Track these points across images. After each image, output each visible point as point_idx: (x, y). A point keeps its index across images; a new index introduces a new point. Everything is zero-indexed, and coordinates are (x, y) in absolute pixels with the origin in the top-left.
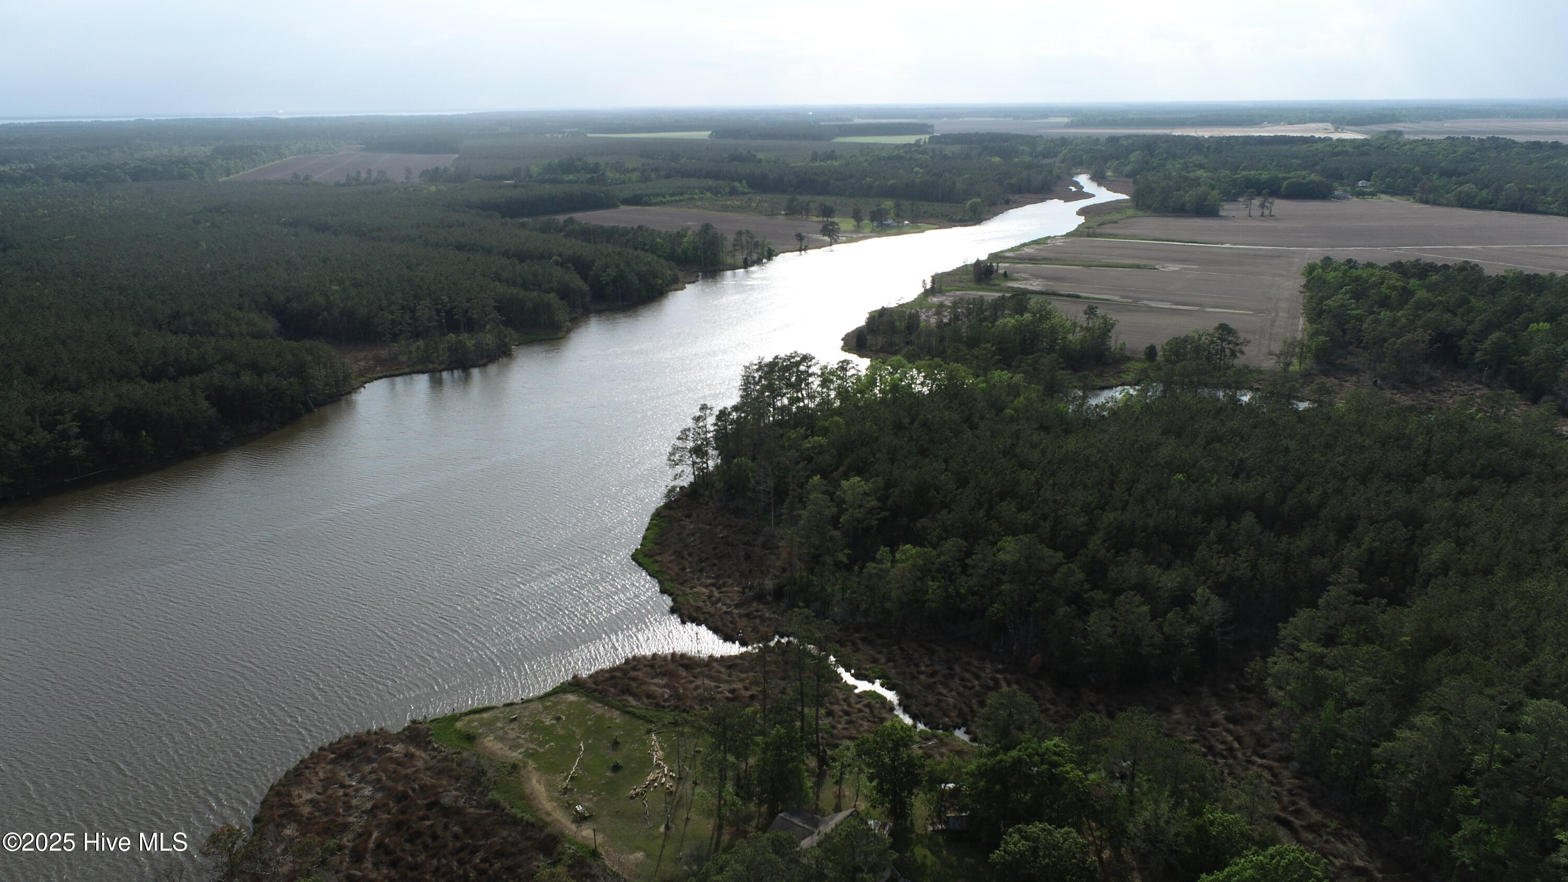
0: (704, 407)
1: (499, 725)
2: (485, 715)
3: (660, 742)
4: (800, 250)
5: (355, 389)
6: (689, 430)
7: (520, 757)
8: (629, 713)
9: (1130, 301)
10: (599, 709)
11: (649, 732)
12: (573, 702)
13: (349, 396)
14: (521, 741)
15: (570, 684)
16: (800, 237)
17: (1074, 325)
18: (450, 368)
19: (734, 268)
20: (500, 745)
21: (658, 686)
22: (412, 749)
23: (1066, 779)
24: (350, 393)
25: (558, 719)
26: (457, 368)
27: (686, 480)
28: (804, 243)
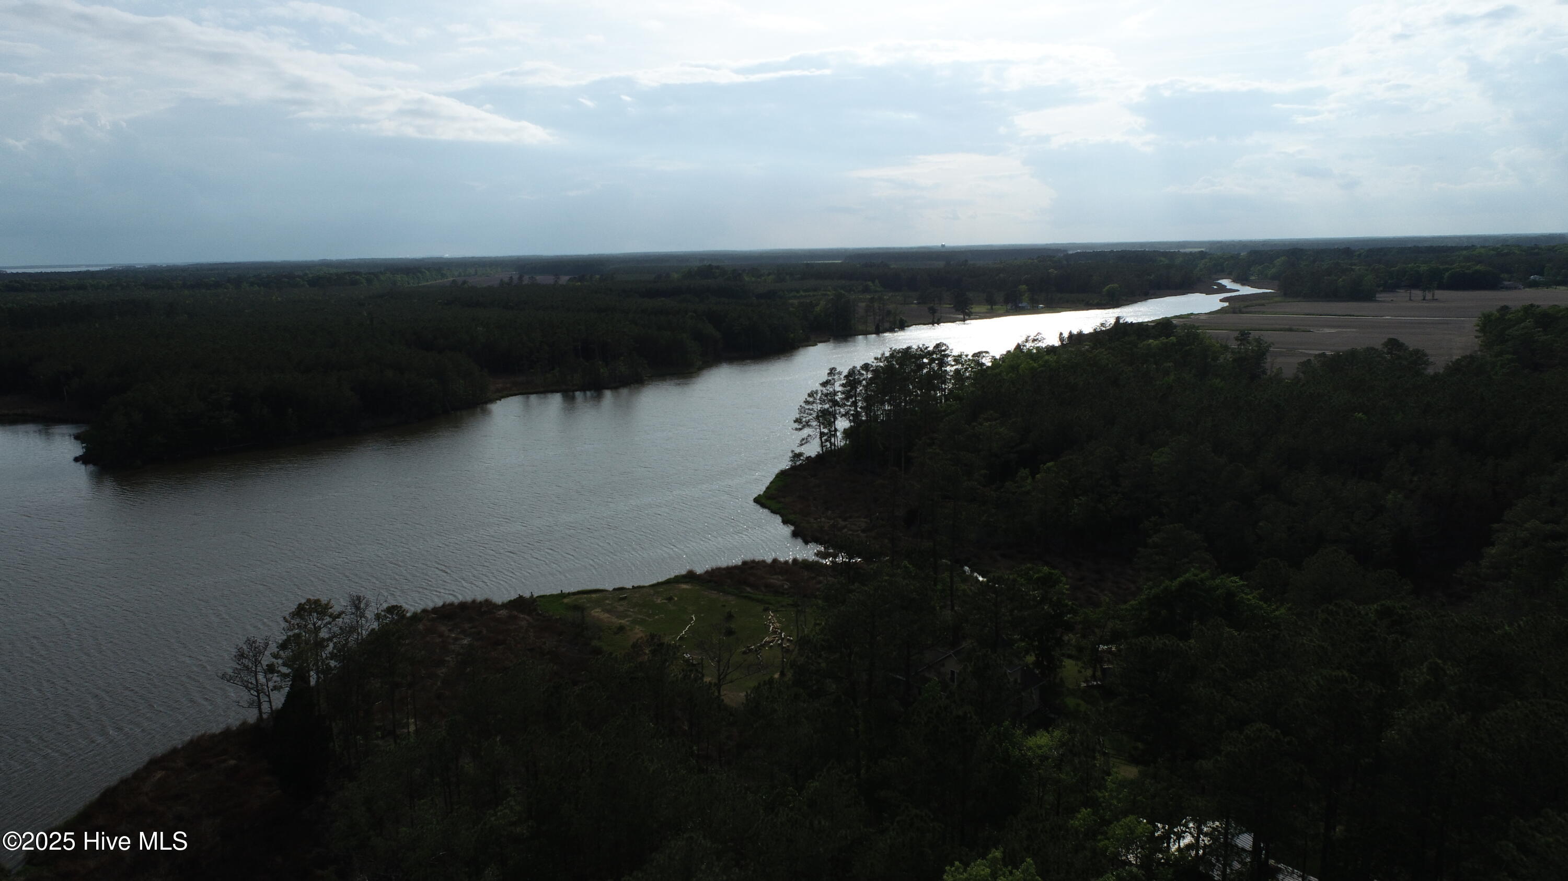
0: (832, 372)
1: (607, 602)
2: (594, 596)
3: (777, 618)
4: (933, 323)
5: (492, 400)
6: (816, 392)
7: (628, 623)
8: (745, 597)
10: (714, 595)
11: (766, 610)
12: (684, 589)
13: (485, 406)
14: (630, 613)
15: (683, 577)
16: (933, 311)
18: (583, 389)
19: (866, 333)
20: (607, 615)
21: (776, 580)
22: (515, 613)
24: (486, 403)
25: (670, 599)
26: (590, 390)
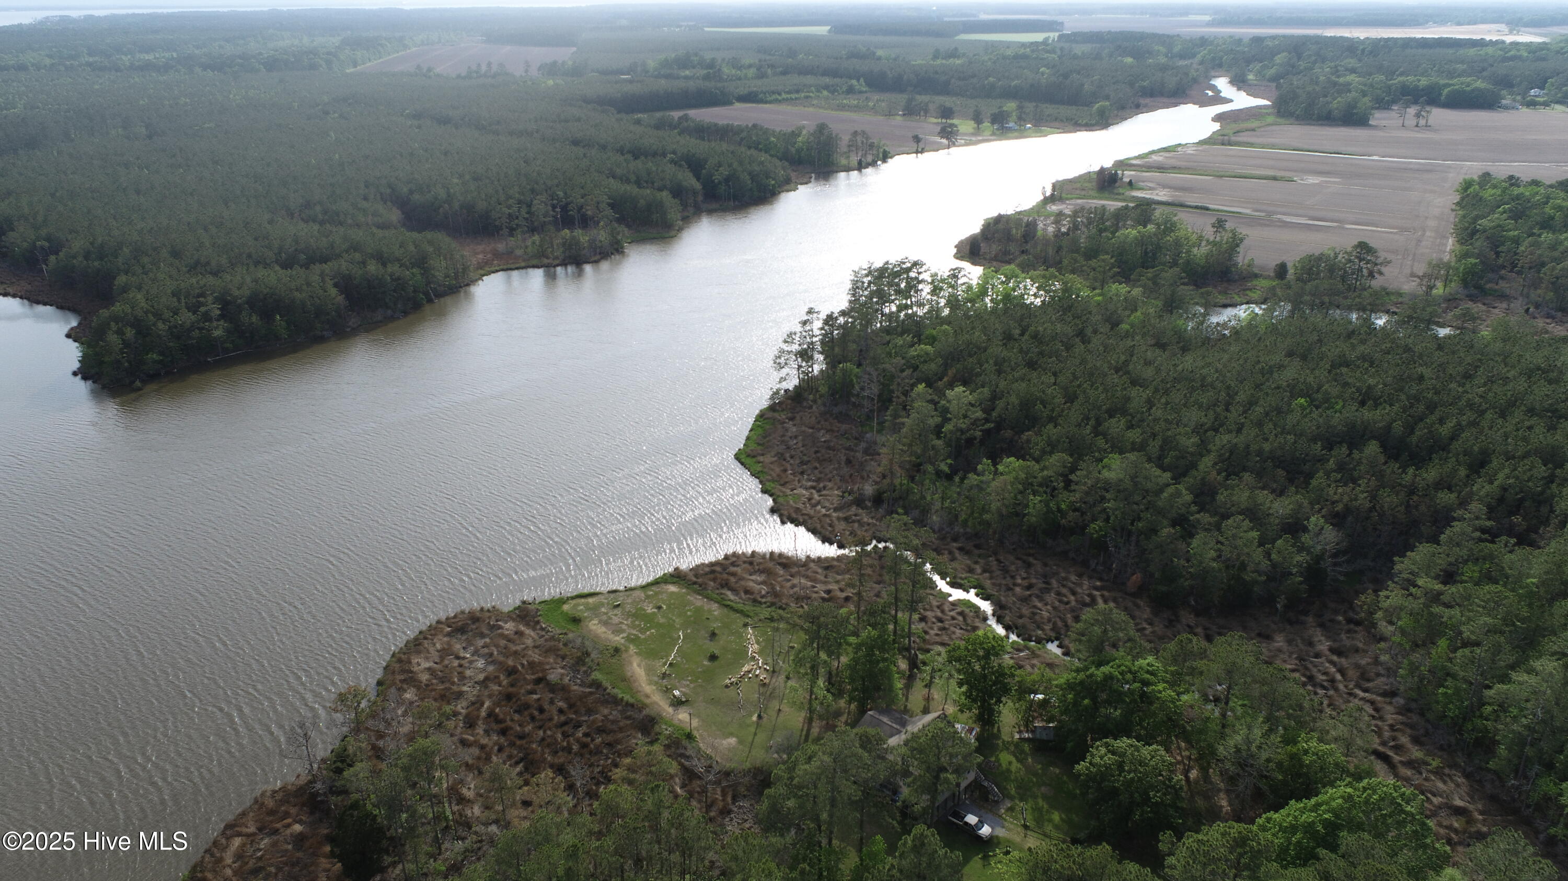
0: (810, 311)
1: (603, 610)
2: (591, 600)
3: (755, 636)
4: (917, 152)
5: (474, 281)
6: (795, 334)
7: (623, 641)
8: (727, 606)
9: (1263, 214)
10: (698, 601)
11: (746, 625)
12: (673, 593)
13: (467, 288)
14: (624, 627)
15: (672, 575)
16: (917, 139)
17: (1200, 238)
18: (564, 264)
19: (848, 169)
20: (604, 629)
21: (755, 582)
22: (522, 628)
23: (1158, 698)
24: (468, 285)
25: (659, 608)
26: (571, 263)
27: (792, 383)
28: (921, 145)
